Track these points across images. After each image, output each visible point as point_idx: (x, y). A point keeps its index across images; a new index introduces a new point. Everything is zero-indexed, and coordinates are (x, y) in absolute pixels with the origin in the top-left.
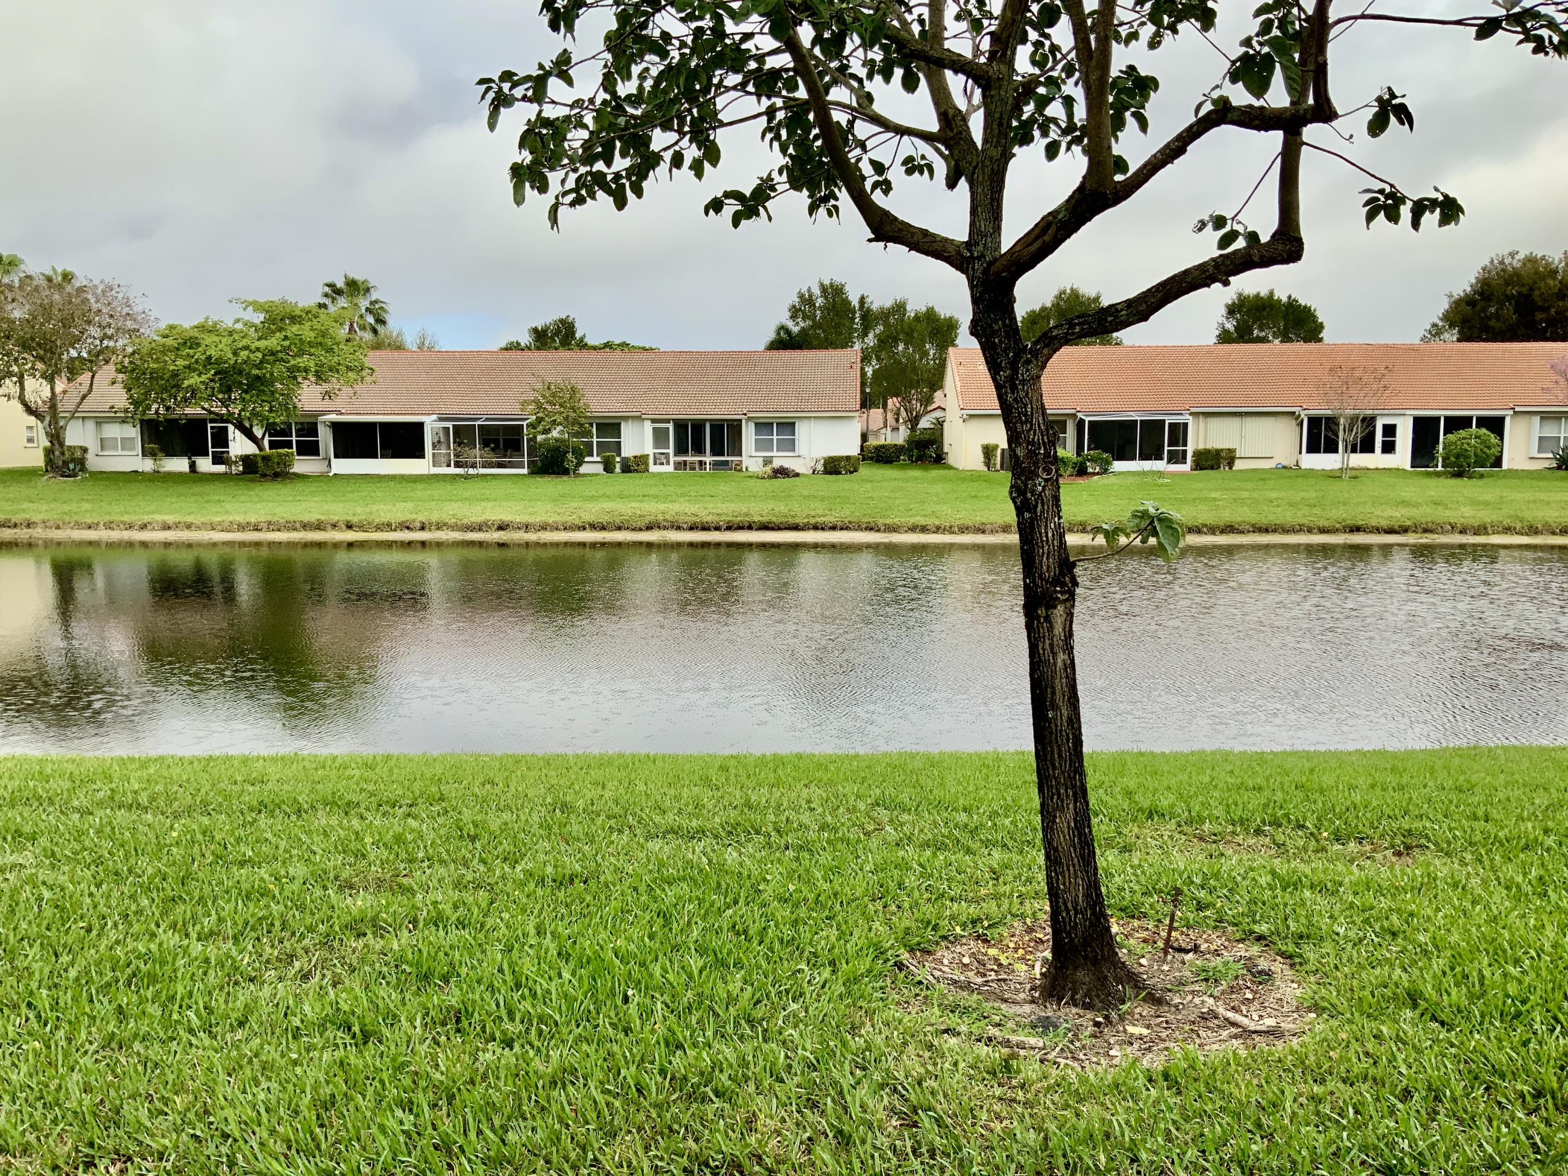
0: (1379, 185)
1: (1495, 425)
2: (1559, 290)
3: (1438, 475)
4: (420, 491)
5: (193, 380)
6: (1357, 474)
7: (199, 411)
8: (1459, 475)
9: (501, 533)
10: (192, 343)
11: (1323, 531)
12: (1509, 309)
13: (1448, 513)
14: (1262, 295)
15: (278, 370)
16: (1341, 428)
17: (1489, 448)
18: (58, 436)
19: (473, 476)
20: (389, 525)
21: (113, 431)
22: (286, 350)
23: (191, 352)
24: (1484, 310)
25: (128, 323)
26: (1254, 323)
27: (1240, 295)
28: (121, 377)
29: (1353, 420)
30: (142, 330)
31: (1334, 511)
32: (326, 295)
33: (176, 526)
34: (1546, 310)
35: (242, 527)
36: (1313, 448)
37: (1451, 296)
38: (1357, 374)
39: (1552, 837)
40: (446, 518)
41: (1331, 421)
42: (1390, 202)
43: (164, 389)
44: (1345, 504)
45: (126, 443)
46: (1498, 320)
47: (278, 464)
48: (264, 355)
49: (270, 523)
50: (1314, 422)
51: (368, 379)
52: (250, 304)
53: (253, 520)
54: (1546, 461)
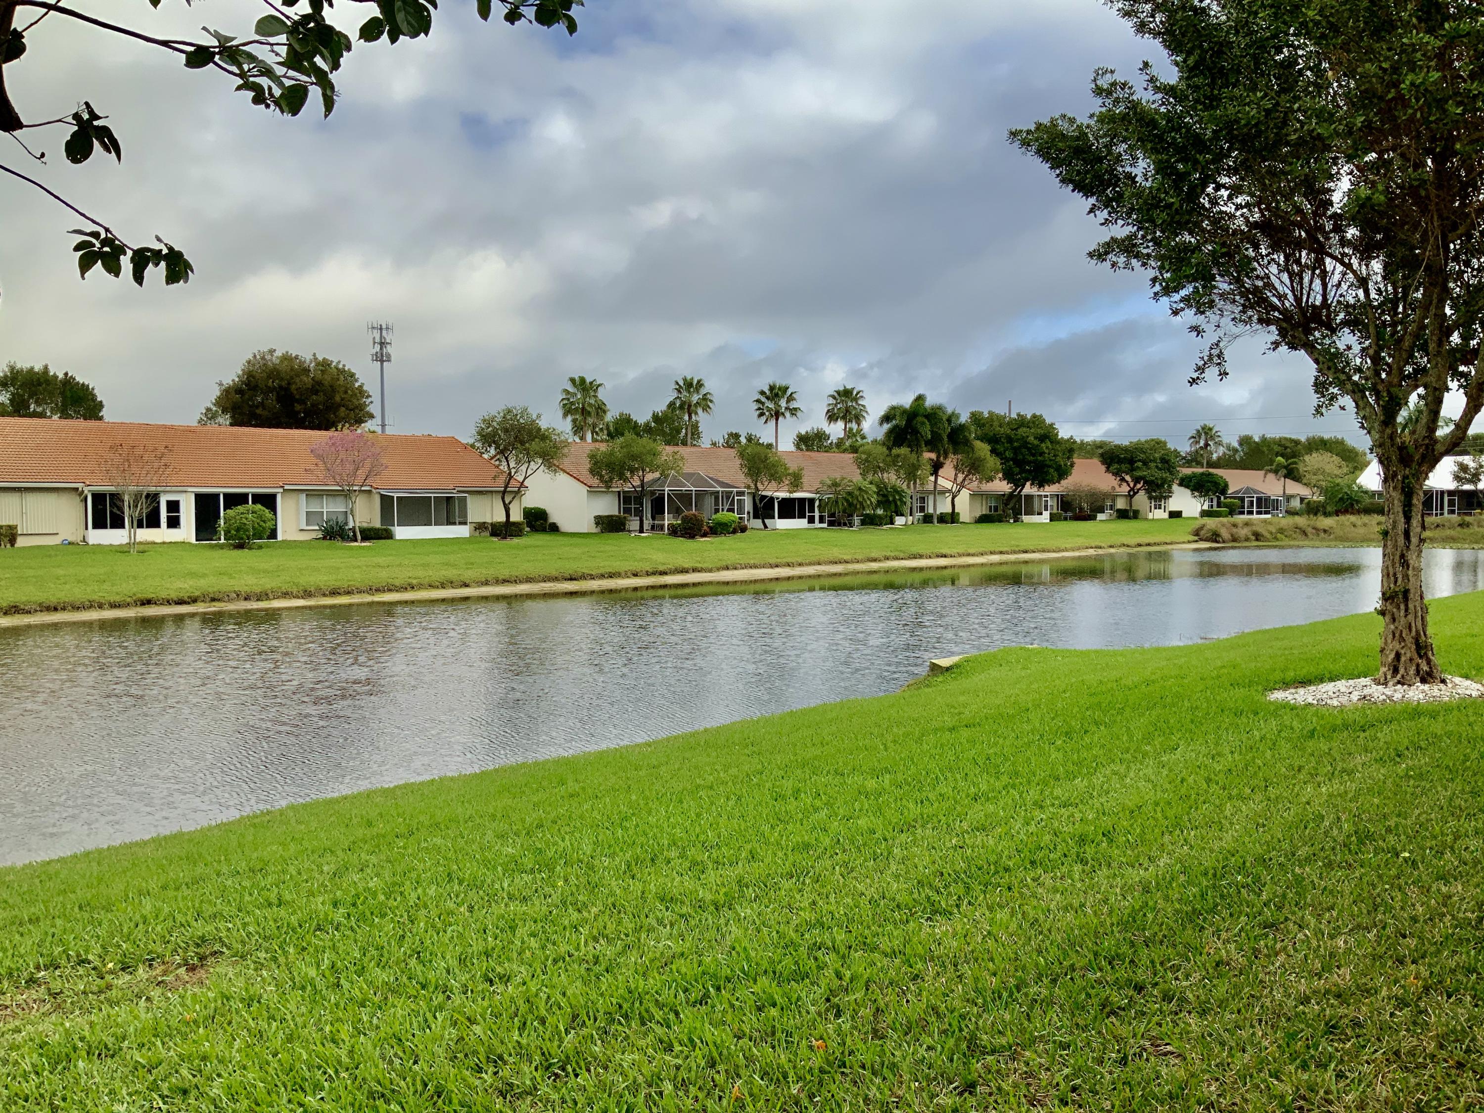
0: (91, 228)
1: (269, 501)
2: (313, 386)
3: (221, 547)
6: (145, 548)
8: (240, 546)
11: (114, 606)
12: (272, 401)
13: (232, 582)
14: (36, 369)
16: (126, 504)
17: (264, 522)
24: (251, 399)
26: (31, 397)
27: (12, 368)
29: (137, 496)
31: (124, 585)
34: (302, 402)
36: (99, 524)
37: (221, 384)
38: (138, 451)
39: (341, 911)
41: (116, 498)
42: (106, 249)
44: (135, 578)
46: (264, 409)
50: (98, 498)
54: (314, 532)
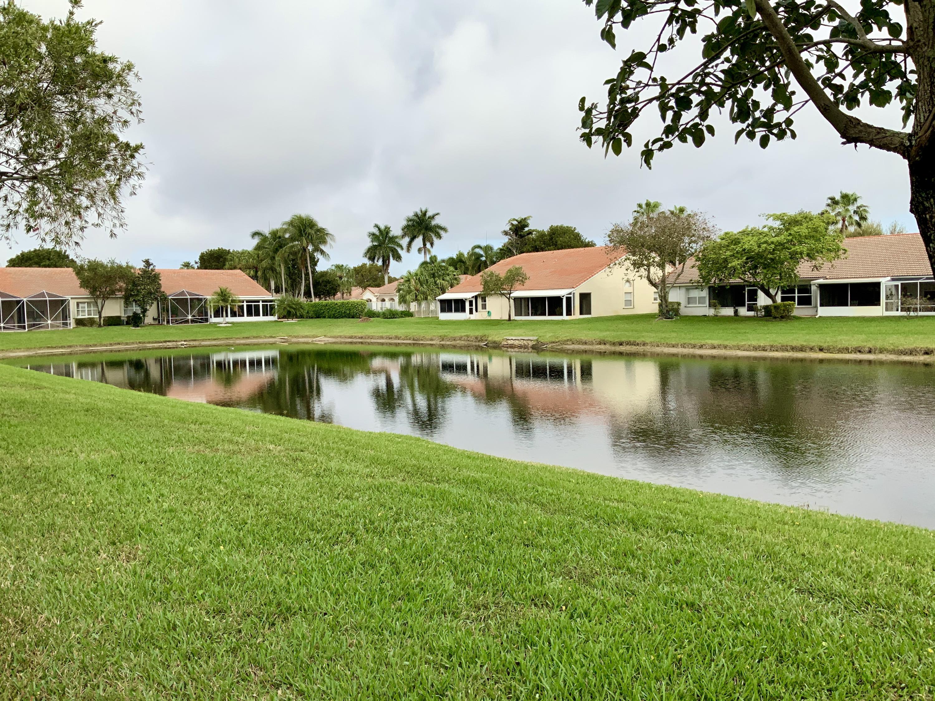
4: (873, 327)
5: (735, 263)
7: (738, 280)
9: (926, 356)
10: (736, 241)
15: (785, 254)
18: (665, 296)
19: (912, 318)
20: (847, 349)
21: (695, 294)
22: (788, 241)
23: (734, 247)
25: (705, 233)
28: (698, 263)
30: (712, 237)
32: (828, 205)
33: (719, 347)
35: (756, 349)
40: (887, 345)
43: (718, 269)
45: (701, 300)
47: (784, 310)
48: (776, 246)
49: (772, 346)
51: (843, 256)
52: (771, 216)
53: (762, 344)
